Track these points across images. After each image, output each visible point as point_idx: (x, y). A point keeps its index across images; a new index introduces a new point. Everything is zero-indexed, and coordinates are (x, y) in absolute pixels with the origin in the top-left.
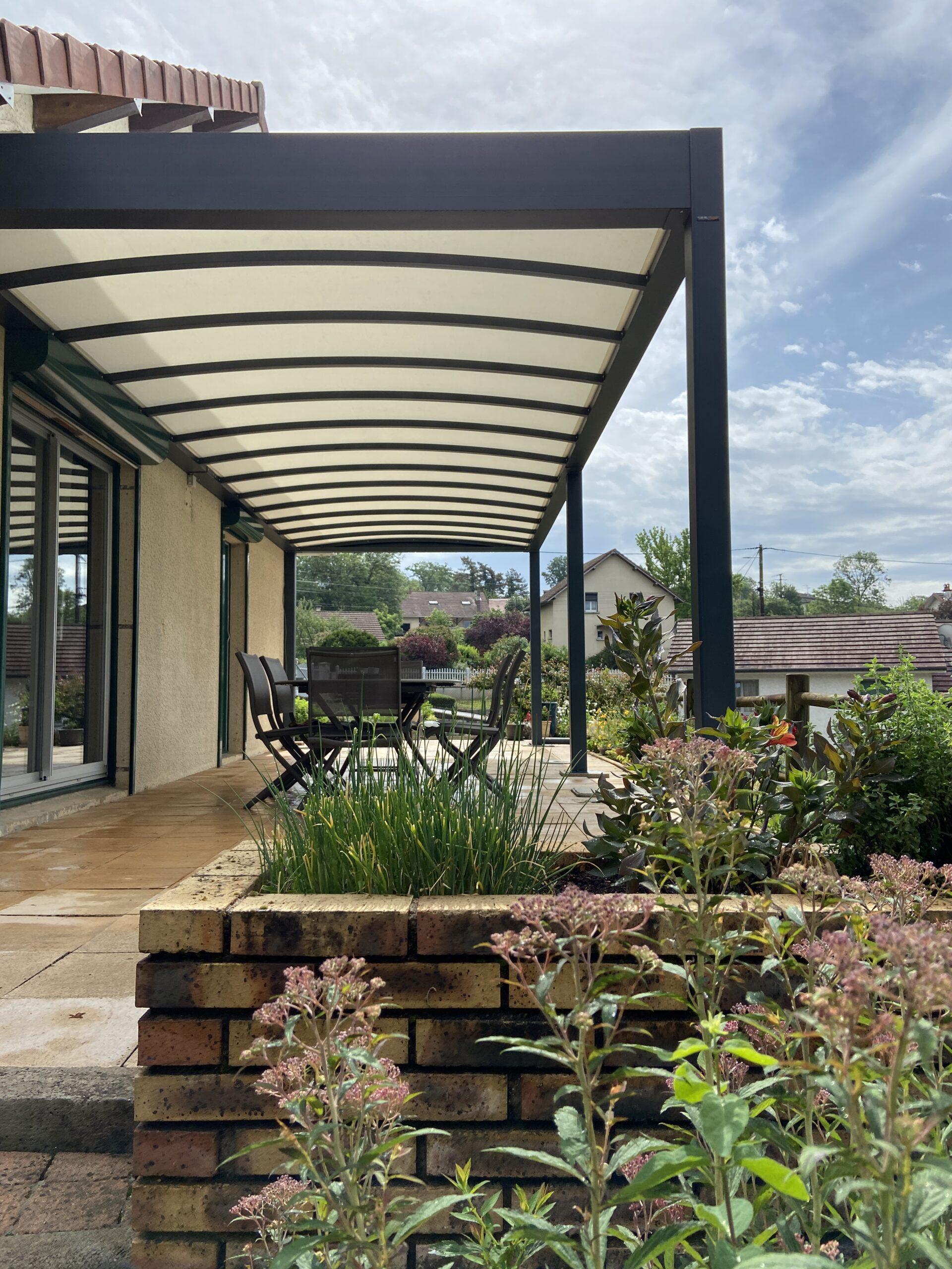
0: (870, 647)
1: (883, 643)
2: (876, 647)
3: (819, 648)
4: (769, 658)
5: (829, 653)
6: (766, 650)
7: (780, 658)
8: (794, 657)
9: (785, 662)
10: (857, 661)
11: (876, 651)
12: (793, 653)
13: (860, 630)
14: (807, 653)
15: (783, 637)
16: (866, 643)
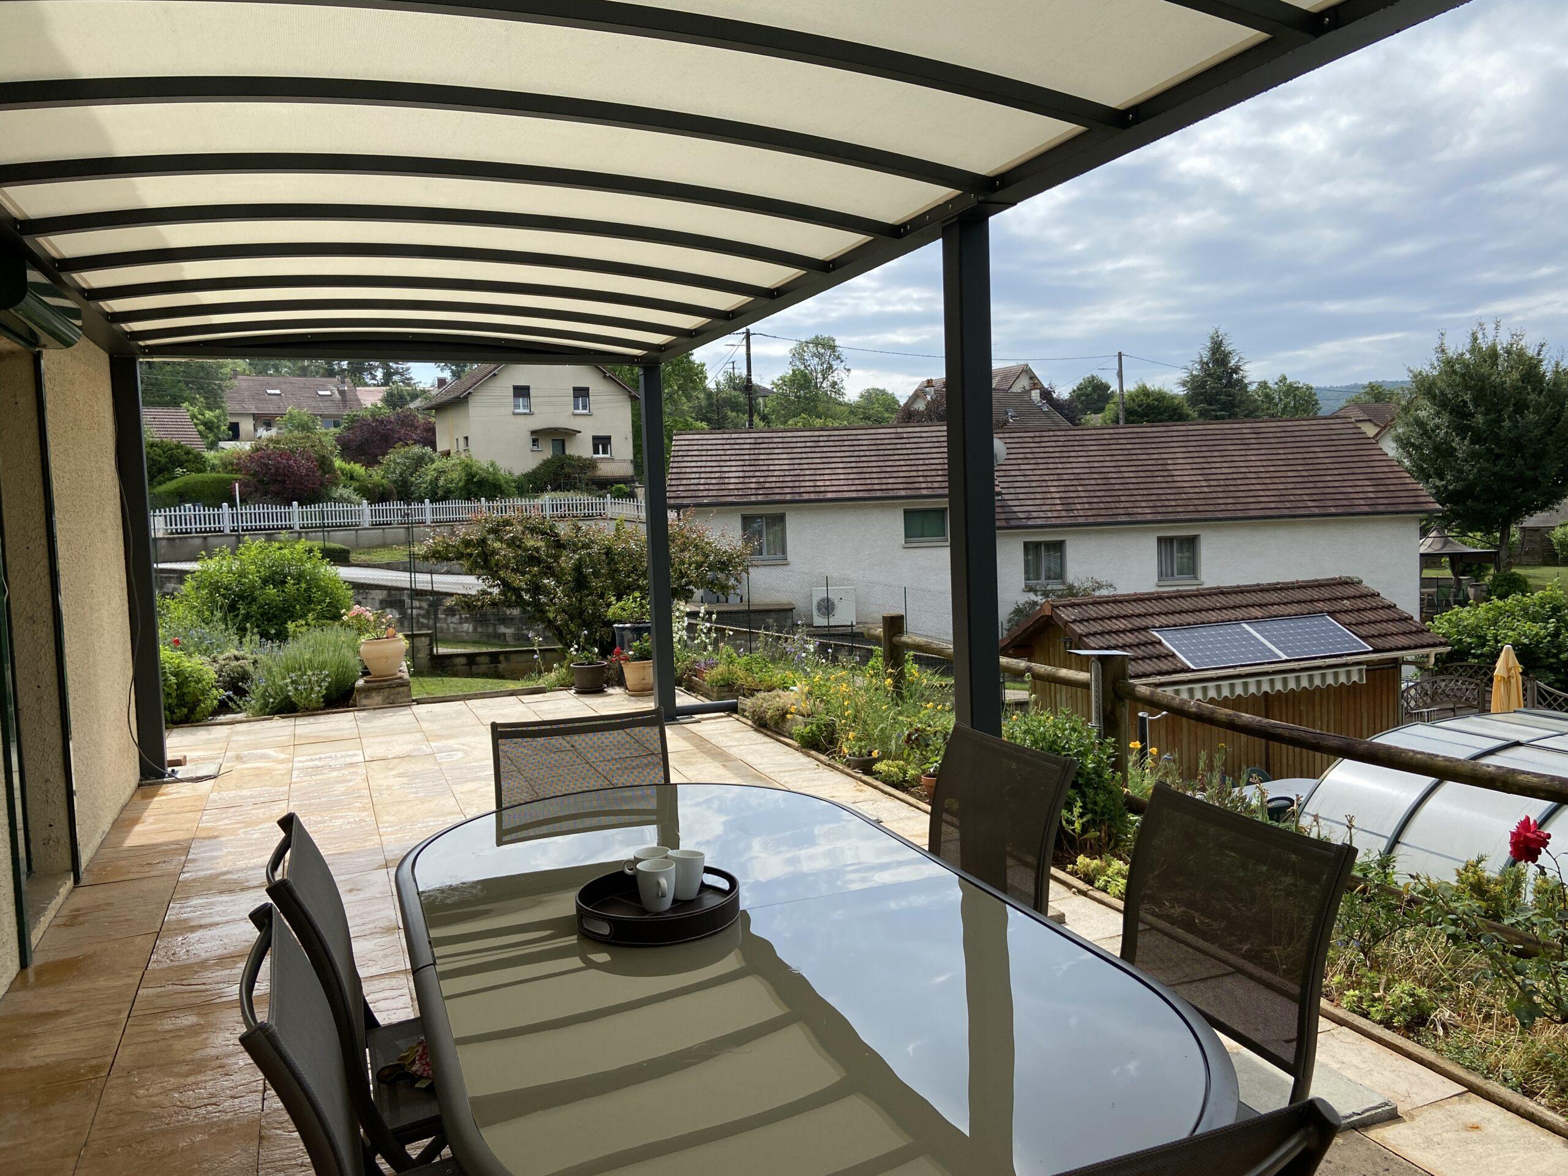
0: (914, 468)
1: (927, 462)
2: (920, 468)
3: (855, 470)
4: (797, 484)
5: (867, 476)
6: (792, 473)
7: (811, 484)
8: (828, 483)
9: (818, 489)
10: (901, 486)
11: (920, 473)
12: (826, 477)
13: (899, 446)
14: (842, 477)
15: (809, 455)
16: (909, 463)
